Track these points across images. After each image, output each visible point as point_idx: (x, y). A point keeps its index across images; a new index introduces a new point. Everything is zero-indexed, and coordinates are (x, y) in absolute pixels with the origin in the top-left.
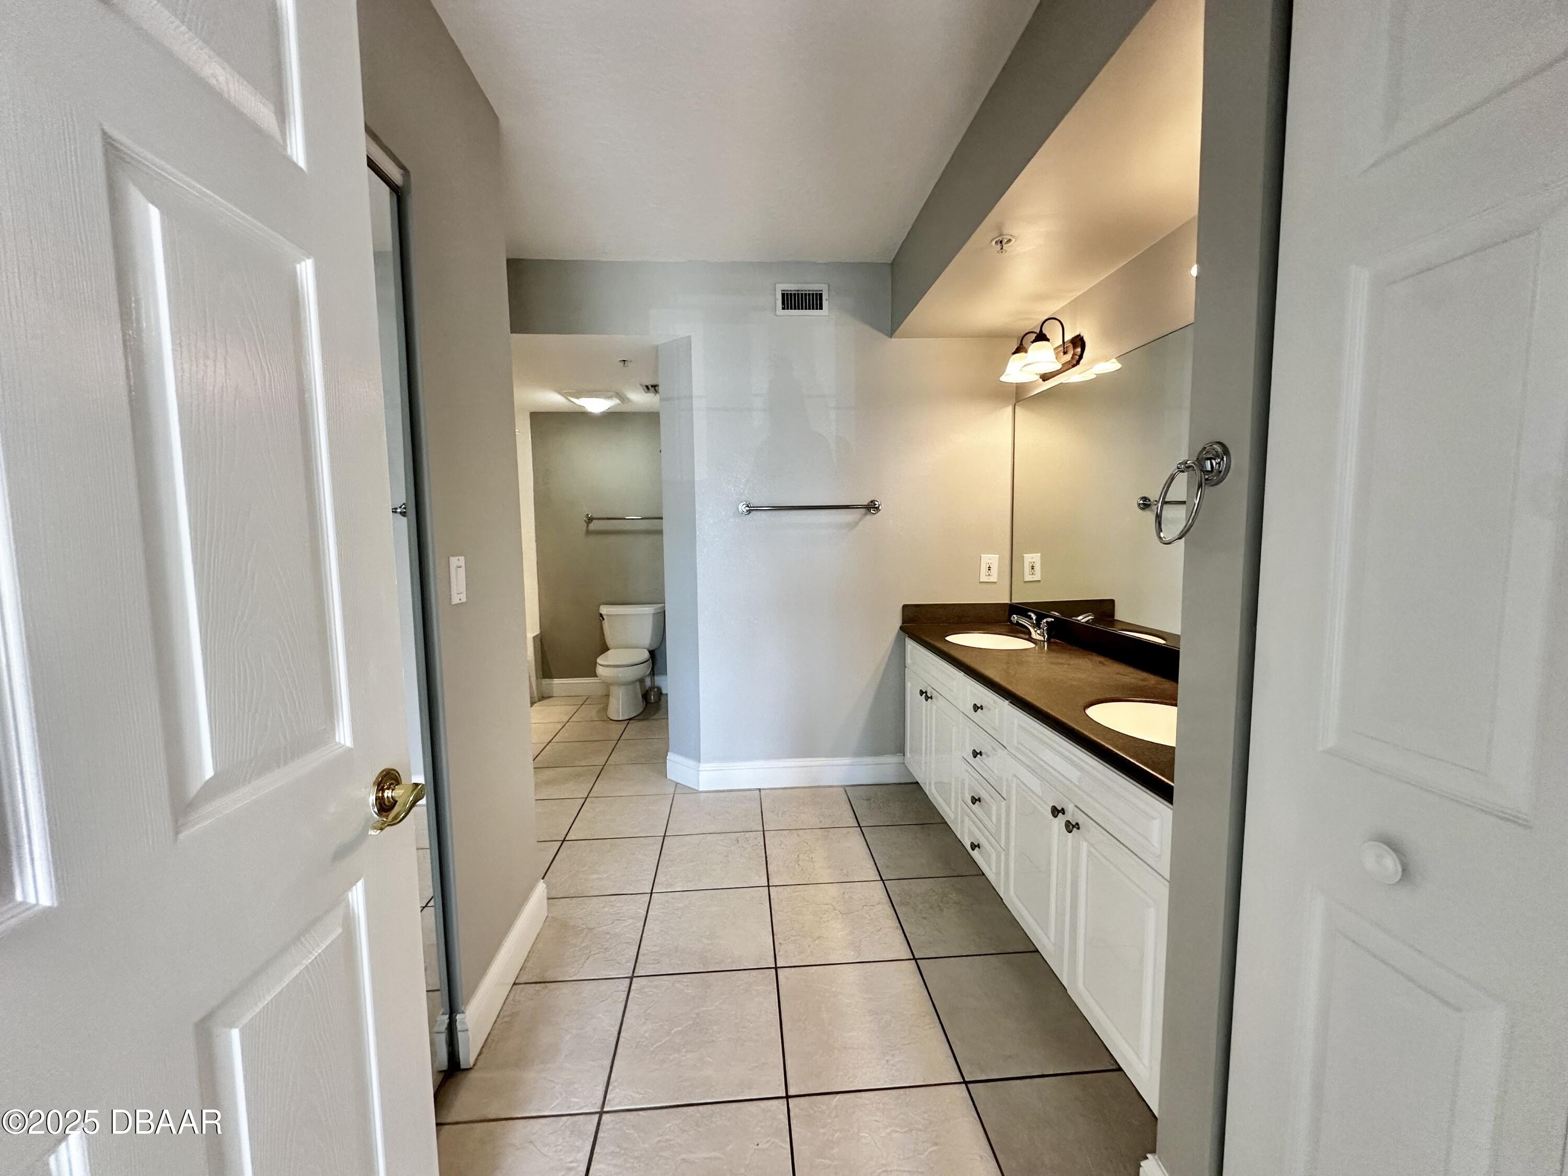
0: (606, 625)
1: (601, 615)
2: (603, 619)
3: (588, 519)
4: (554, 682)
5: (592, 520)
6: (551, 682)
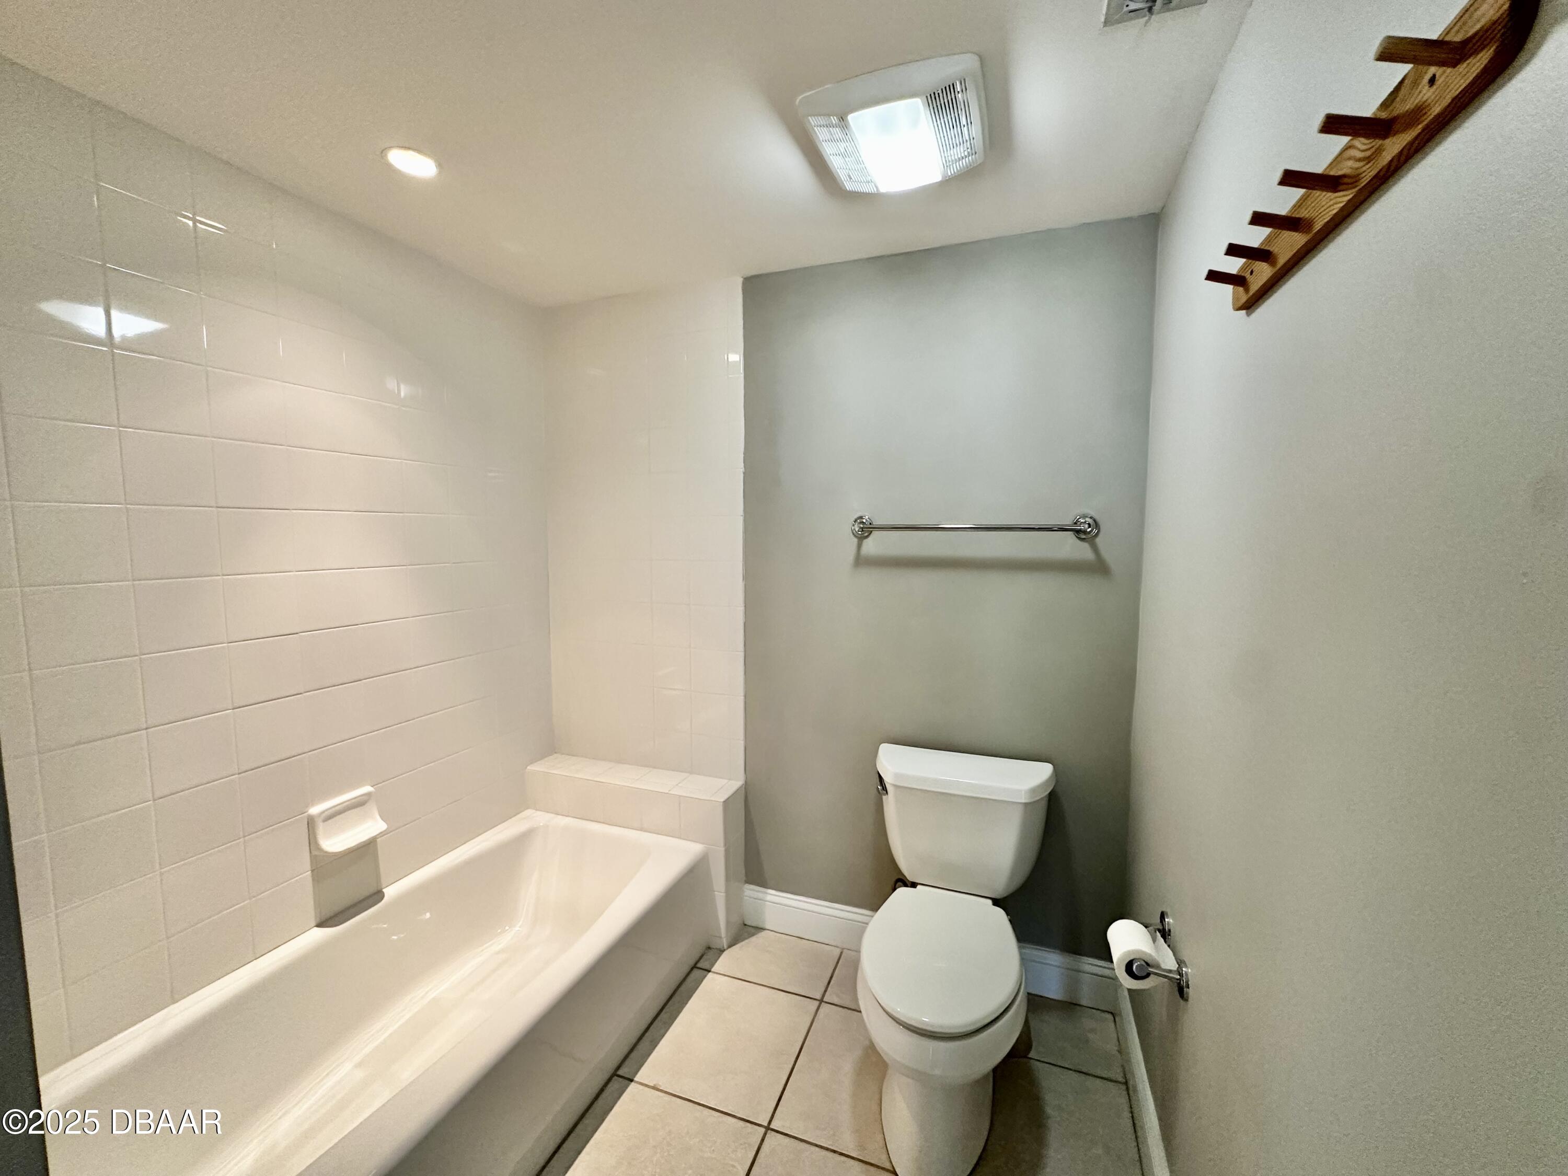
0: (891, 804)
1: (880, 778)
2: (885, 789)
3: (861, 528)
4: (769, 898)
5: (871, 532)
6: (760, 895)
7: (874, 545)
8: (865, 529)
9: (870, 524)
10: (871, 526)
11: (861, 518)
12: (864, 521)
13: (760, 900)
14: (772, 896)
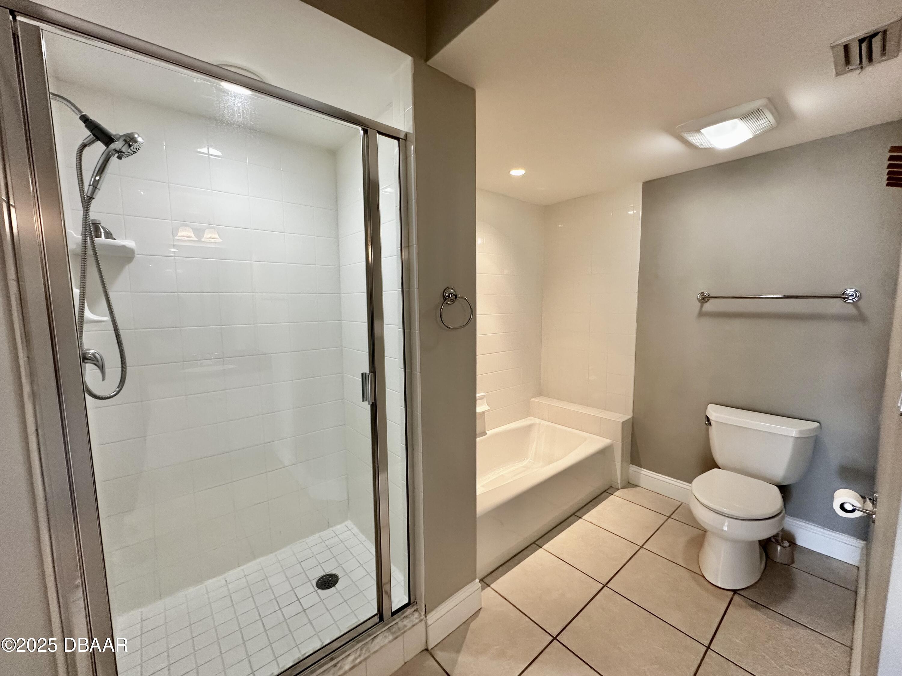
0: (714, 431)
1: (708, 419)
2: (710, 424)
3: (702, 298)
4: (642, 472)
5: (709, 300)
6: (639, 471)
7: (709, 306)
8: (705, 299)
9: (709, 296)
10: (709, 297)
11: (703, 293)
12: (705, 294)
13: (639, 473)
14: (644, 471)
